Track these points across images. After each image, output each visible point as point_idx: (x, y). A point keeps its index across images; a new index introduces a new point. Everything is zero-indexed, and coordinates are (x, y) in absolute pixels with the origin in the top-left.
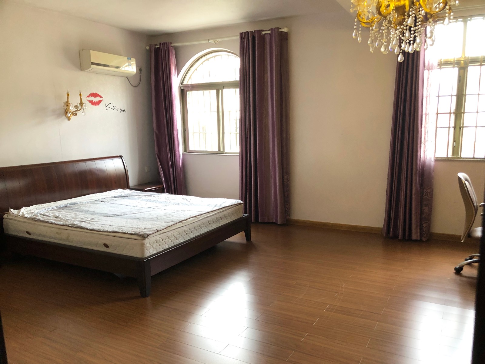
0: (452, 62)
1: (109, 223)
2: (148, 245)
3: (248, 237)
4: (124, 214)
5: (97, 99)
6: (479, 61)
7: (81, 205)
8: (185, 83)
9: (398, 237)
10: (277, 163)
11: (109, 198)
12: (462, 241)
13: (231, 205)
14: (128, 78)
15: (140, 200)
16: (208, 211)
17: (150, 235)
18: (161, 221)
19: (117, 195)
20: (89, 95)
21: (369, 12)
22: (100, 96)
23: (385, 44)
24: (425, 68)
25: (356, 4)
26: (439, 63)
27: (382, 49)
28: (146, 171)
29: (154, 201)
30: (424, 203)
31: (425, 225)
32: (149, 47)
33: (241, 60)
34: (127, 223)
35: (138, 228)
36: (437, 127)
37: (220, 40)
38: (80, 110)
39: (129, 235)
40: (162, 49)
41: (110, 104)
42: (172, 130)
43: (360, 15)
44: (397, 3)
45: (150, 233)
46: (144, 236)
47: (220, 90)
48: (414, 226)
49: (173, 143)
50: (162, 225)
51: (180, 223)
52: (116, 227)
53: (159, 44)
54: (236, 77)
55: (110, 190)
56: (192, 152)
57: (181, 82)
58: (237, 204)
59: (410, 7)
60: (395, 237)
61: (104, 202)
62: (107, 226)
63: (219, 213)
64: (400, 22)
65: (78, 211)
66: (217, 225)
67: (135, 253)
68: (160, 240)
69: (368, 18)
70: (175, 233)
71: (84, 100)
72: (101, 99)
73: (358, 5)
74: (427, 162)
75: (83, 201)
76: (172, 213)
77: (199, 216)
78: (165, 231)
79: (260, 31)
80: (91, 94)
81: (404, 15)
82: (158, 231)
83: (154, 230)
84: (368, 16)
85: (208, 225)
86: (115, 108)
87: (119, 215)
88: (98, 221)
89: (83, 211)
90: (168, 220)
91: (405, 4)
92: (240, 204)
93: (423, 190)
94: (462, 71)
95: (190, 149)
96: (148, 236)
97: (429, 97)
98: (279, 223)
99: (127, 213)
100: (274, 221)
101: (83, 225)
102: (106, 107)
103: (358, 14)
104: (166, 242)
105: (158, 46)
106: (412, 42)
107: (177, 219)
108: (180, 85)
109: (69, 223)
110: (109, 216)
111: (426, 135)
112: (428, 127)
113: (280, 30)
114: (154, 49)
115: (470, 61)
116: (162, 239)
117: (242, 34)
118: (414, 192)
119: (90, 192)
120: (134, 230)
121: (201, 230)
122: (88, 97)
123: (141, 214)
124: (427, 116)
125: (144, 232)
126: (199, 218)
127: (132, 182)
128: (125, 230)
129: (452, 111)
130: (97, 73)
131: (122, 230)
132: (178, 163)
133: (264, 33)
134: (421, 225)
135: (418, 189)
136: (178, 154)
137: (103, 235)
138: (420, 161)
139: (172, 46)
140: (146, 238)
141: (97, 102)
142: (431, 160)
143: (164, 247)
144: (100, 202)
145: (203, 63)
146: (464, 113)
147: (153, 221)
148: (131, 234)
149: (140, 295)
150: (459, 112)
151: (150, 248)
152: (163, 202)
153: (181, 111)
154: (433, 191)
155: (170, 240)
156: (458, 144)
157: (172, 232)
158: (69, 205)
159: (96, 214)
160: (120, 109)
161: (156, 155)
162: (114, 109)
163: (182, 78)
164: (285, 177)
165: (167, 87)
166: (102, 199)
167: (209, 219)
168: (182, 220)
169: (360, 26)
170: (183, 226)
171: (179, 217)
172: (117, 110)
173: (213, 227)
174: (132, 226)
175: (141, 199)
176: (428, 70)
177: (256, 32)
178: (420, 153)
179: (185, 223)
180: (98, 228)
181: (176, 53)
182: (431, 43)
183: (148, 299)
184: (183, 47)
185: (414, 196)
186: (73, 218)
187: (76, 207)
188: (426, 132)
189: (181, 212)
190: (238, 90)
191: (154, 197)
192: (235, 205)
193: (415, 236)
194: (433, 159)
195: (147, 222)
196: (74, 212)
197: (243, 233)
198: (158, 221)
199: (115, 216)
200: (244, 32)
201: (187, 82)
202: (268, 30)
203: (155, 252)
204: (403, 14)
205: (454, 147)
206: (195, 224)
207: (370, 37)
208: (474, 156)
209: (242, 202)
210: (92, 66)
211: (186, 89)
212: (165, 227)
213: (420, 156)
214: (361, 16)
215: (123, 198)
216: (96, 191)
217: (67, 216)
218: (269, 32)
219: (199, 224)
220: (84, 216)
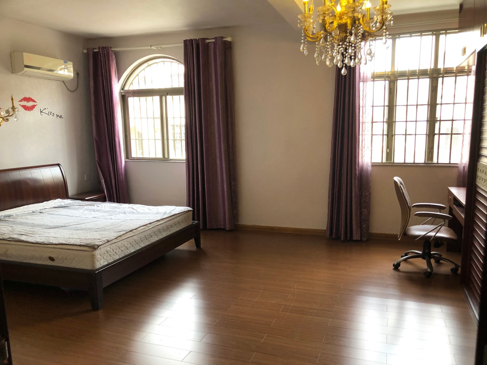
0: (384, 76)
1: (53, 235)
2: (99, 256)
3: (198, 244)
4: (68, 225)
5: (30, 104)
6: (407, 75)
7: (17, 217)
8: (126, 88)
9: (340, 238)
10: (224, 169)
11: (49, 209)
12: (399, 240)
13: (180, 212)
14: (63, 81)
15: (82, 209)
16: (158, 219)
17: (100, 246)
18: (109, 231)
19: (56, 206)
20: (22, 99)
21: (314, 28)
22: (34, 101)
23: (329, 57)
24: (361, 80)
25: (303, 20)
26: (372, 76)
27: (328, 63)
28: (86, 179)
29: (98, 211)
30: (363, 205)
31: (364, 226)
32: (86, 51)
33: (185, 67)
34: (74, 235)
35: (86, 239)
36: (372, 135)
37: (163, 46)
38: (12, 115)
39: (77, 246)
40: (101, 53)
41: (45, 109)
42: (113, 137)
43: (306, 30)
44: (340, 21)
45: (101, 243)
46: (94, 247)
47: (164, 97)
48: (354, 227)
49: (114, 150)
50: (112, 235)
51: (130, 233)
52: (62, 239)
53: (97, 48)
54: (180, 83)
55: (47, 201)
56: (134, 159)
57: (122, 87)
58: (186, 211)
59: (352, 26)
60: (338, 238)
61: (42, 213)
62: (51, 238)
63: (169, 221)
64: (342, 38)
65: (14, 224)
66: (167, 233)
67: (85, 265)
68: (110, 250)
69: (313, 34)
70: (125, 243)
71: (17, 104)
72: (35, 104)
73: (305, 21)
74: (365, 166)
75: (19, 213)
76: (120, 223)
77: (149, 225)
78: (116, 241)
79: (204, 40)
80: (23, 98)
81: (346, 33)
82: (108, 241)
83: (104, 241)
84: (313, 31)
85: (158, 233)
86: (51, 114)
87: (62, 227)
88: (39, 233)
89: (21, 224)
90: (117, 230)
91: (347, 22)
92: (189, 211)
93: (362, 193)
94: (392, 84)
95: (133, 156)
96: (98, 247)
97: (365, 107)
98: (227, 229)
99: (71, 224)
100: (222, 227)
101: (23, 238)
102: (41, 112)
103: (305, 30)
104: (117, 253)
105: (97, 50)
106: (353, 57)
107: (127, 228)
108: (120, 90)
109: (6, 237)
110: (51, 227)
111: (363, 142)
112: (365, 135)
113: (224, 39)
114: (92, 52)
115: (398, 75)
116: (113, 250)
117: (186, 41)
118: (353, 195)
119: (25, 202)
120: (82, 242)
121: (152, 239)
122: (20, 101)
123: (86, 224)
124: (364, 124)
125: (94, 243)
126: (150, 226)
127: (71, 191)
128: (72, 242)
129: (385, 121)
130: (30, 77)
131: (69, 241)
132: (120, 172)
133: (208, 41)
134: (361, 226)
135: (357, 193)
136: (120, 162)
137: (47, 247)
138: (358, 166)
139: (112, 51)
140: (96, 249)
141: (30, 107)
142: (368, 165)
143: (115, 257)
144: (38, 213)
145: (145, 69)
146: (395, 122)
147: (101, 231)
148: (80, 246)
149: (91, 308)
150: (391, 122)
151: (101, 260)
152: (108, 211)
153: (122, 117)
154: (370, 194)
155: (120, 251)
156: (391, 150)
157: (122, 242)
158: (3, 217)
159: (36, 226)
160: (57, 115)
161: (97, 163)
162: (49, 114)
163: (123, 84)
164: (233, 183)
165: (107, 92)
166: (40, 210)
167: (159, 227)
168: (132, 229)
169: (306, 40)
170: (134, 235)
171: (128, 227)
172: (53, 115)
173: (164, 235)
174: (80, 238)
175: (84, 209)
176: (363, 82)
177: (200, 39)
178: (359, 159)
179: (135, 232)
180: (41, 241)
181: (116, 57)
182: (370, 59)
183: (100, 313)
184: (124, 52)
185: (353, 200)
186: (10, 231)
187: (12, 220)
188: (363, 139)
189: (130, 221)
190: (182, 97)
191: (97, 206)
192: (185, 213)
193: (356, 236)
194: (370, 164)
195: (95, 233)
196: (10, 225)
197: (193, 241)
198: (106, 231)
199: (58, 227)
200: (188, 40)
201: (129, 88)
202: (212, 39)
203: (106, 263)
204: (344, 32)
205: (387, 153)
206: (146, 233)
207: (316, 50)
208: (405, 161)
209: (191, 209)
210: (26, 69)
211: (127, 95)
212: (115, 237)
213: (359, 161)
214: (308, 31)
215: (64, 208)
216: (31, 201)
217: (3, 229)
218: (214, 40)
219: (150, 232)
220: (22, 228)
